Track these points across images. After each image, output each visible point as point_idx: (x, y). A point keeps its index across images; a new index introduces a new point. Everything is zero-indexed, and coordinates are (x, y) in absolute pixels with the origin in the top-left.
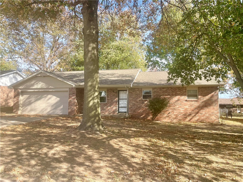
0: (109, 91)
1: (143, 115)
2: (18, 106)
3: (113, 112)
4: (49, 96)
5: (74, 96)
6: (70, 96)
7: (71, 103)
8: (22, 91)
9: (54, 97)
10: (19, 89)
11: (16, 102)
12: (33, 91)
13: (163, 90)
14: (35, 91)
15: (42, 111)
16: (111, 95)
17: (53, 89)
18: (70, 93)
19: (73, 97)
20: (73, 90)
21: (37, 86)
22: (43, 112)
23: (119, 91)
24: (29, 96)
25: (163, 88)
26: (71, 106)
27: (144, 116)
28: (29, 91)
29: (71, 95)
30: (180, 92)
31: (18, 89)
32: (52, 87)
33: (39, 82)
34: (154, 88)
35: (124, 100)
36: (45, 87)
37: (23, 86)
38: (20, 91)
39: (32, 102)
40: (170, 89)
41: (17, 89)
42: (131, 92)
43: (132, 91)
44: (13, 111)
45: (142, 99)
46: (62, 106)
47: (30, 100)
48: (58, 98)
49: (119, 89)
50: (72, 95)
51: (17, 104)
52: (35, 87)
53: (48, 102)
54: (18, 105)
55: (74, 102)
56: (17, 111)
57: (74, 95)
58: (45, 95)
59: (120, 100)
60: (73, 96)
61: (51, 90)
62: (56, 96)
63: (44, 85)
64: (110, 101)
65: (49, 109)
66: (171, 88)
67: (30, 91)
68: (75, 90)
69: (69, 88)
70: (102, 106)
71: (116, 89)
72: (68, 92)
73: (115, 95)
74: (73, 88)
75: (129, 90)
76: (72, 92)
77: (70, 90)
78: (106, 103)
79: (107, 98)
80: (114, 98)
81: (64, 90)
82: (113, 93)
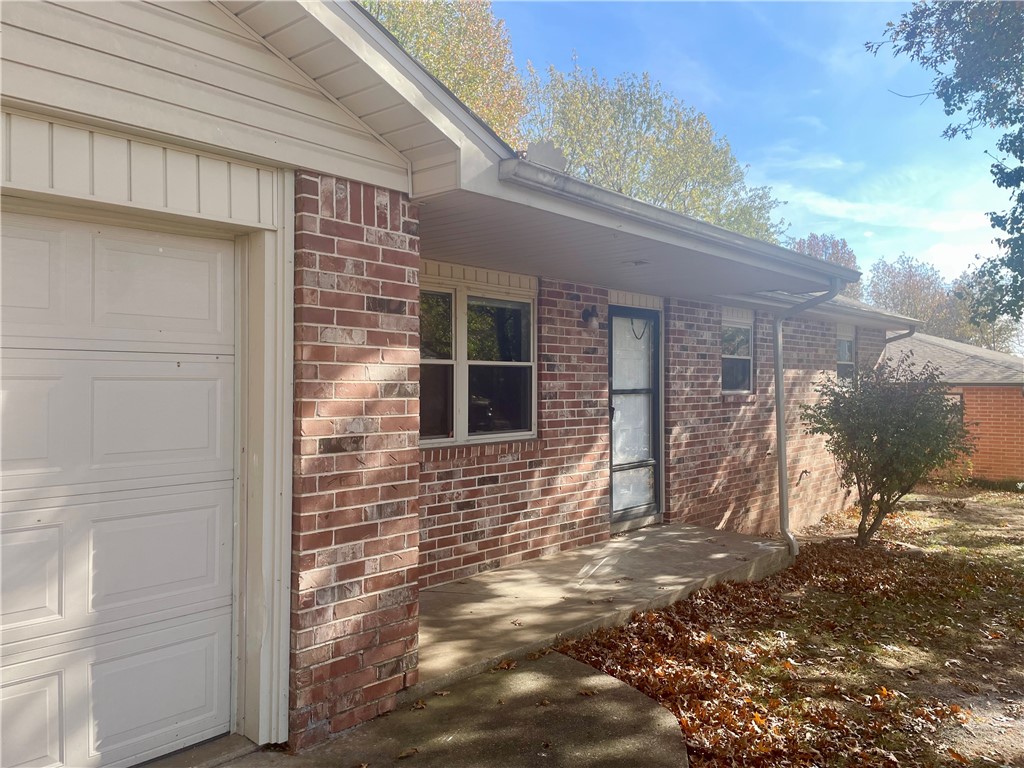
0: (560, 305)
1: (728, 514)
6: (315, 352)
16: (573, 350)
18: (328, 282)
20: (372, 234)
23: (612, 312)
27: (730, 519)
29: (338, 337)
42: (679, 331)
45: (723, 392)
49: (616, 298)
50: (358, 337)
57: (386, 323)
59: (613, 402)
64: (565, 413)
68: (404, 242)
69: (299, 186)
70: (506, 479)
71: (605, 293)
72: (276, 259)
73: (594, 351)
74: (369, 187)
75: (667, 317)
76: (358, 266)
77: (326, 226)
78: (532, 434)
79: (540, 377)
80: (594, 387)
81: (182, 205)
82: (585, 336)
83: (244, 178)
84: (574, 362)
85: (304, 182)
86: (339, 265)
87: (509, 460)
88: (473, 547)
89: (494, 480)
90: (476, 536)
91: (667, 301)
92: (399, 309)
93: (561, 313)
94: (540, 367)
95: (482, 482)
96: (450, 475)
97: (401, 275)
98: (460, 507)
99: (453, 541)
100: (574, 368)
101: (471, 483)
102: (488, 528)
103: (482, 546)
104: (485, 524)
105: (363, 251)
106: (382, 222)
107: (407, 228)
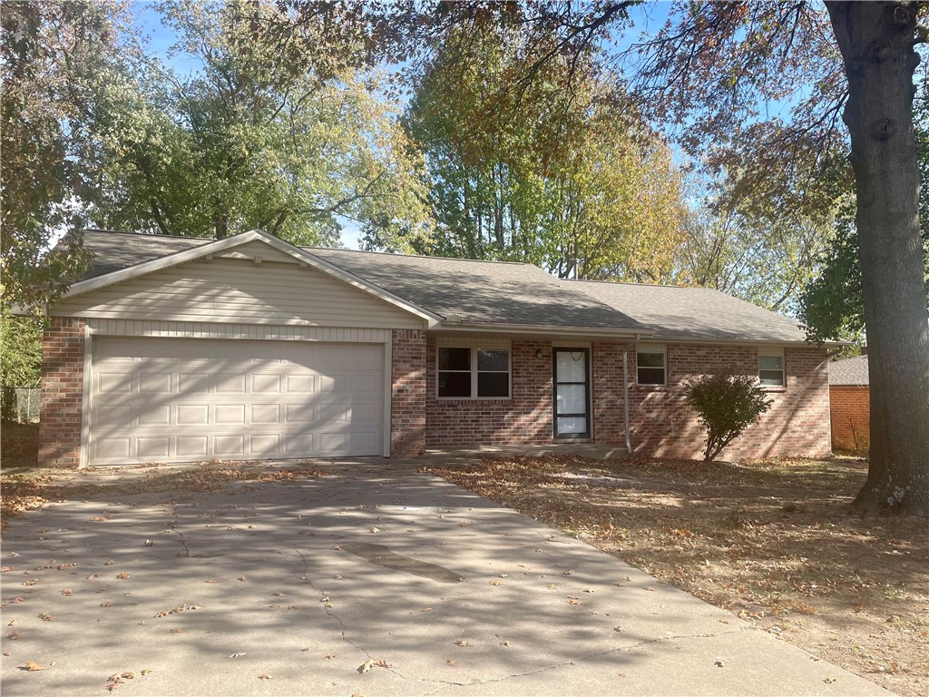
0: (523, 349)
1: (642, 445)
2: (75, 421)
3: (537, 435)
4: (278, 365)
5: (417, 368)
6: (397, 370)
7: (403, 399)
8: (103, 331)
9: (303, 373)
10: (84, 319)
11: (61, 400)
12: (180, 334)
13: (698, 353)
14: (197, 335)
15: (230, 442)
16: (530, 366)
17: (305, 330)
18: (400, 353)
19: (413, 375)
20: (412, 341)
21: (213, 312)
22: (239, 448)
23: (556, 350)
24: (141, 367)
25: (699, 347)
26: (404, 413)
27: (644, 448)
28: (155, 334)
29: (401, 365)
30: (742, 363)
31: (76, 319)
32: (306, 322)
33: (225, 290)
34: (670, 347)
35: (573, 387)
36: (262, 321)
37: (117, 308)
38: (88, 331)
39: (164, 394)
40: (717, 350)
41: (71, 320)
42: (601, 357)
43: (603, 354)
44: (41, 452)
45: (638, 385)
46: (350, 413)
47: (152, 385)
48: (324, 378)
49: (556, 344)
50: (408, 365)
51: (73, 411)
52: (202, 312)
53: (269, 394)
54: (79, 415)
55: (417, 395)
56: (67, 451)
57: (416, 362)
58: (252, 362)
59: (559, 387)
60: (412, 371)
61: (297, 338)
62: (315, 370)
63: (256, 307)
64: (526, 391)
65: (274, 434)
66: (718, 347)
67: (164, 334)
68: (421, 341)
69: (393, 332)
70: (494, 413)
71: (550, 343)
72: (389, 348)
73: (543, 366)
74: (411, 330)
75: (593, 350)
76: (408, 349)
77: (399, 340)
78: (510, 398)
79: (513, 377)
80: (542, 381)
81: (368, 340)
82: (537, 360)
83: (381, 333)
84: (531, 370)
85: (394, 331)
86: (403, 349)
87: (496, 407)
88: (479, 436)
89: (489, 413)
90: (480, 432)
91: (593, 343)
92: (420, 358)
93: (523, 352)
94: (513, 373)
95: (482, 413)
96: (469, 410)
97: (420, 350)
98: (473, 421)
99: (470, 432)
100: (531, 373)
101: (478, 413)
102: (485, 430)
103: (483, 436)
104: (485, 428)
105: (410, 345)
106: (415, 337)
107: (422, 338)
